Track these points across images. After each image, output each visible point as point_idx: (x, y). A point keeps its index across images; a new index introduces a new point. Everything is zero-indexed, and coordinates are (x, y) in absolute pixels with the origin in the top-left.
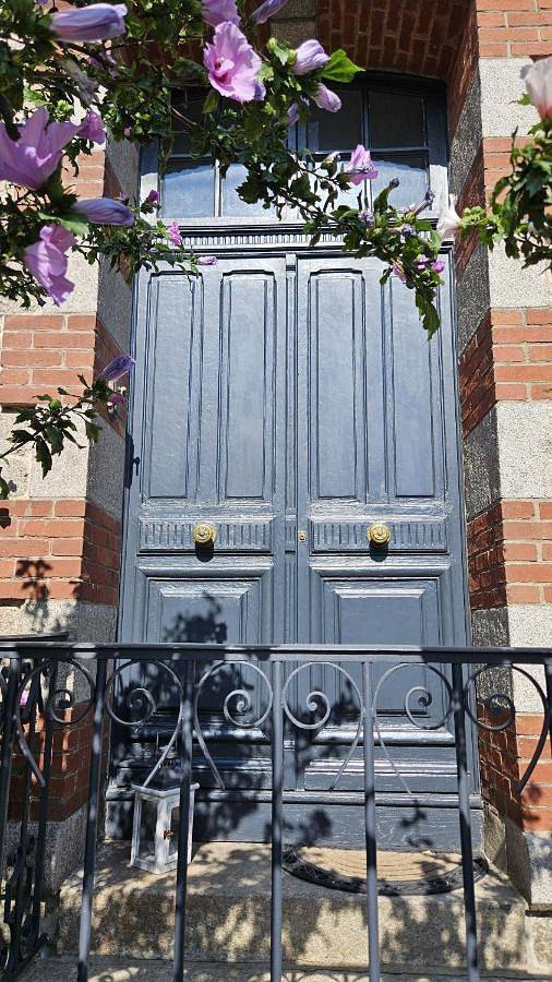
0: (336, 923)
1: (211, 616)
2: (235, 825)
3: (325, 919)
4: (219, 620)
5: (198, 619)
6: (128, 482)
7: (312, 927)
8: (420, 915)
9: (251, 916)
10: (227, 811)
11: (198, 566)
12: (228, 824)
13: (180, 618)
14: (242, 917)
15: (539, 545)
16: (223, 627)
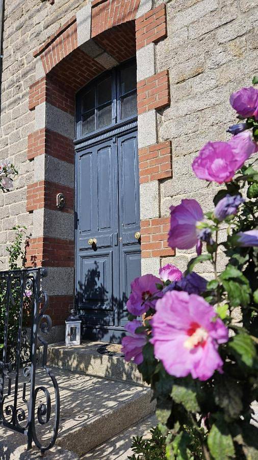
0: (95, 363)
1: (96, 269)
2: (103, 337)
3: (92, 361)
4: (98, 270)
5: (93, 270)
6: (76, 227)
7: (89, 363)
8: (115, 362)
9: (76, 359)
10: (101, 332)
11: (92, 252)
12: (101, 336)
13: (89, 271)
14: (74, 359)
15: (151, 236)
16: (99, 272)
